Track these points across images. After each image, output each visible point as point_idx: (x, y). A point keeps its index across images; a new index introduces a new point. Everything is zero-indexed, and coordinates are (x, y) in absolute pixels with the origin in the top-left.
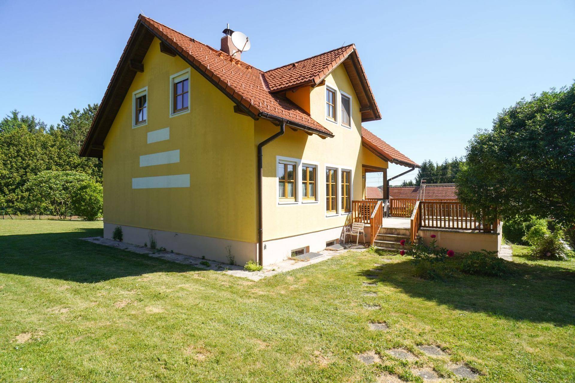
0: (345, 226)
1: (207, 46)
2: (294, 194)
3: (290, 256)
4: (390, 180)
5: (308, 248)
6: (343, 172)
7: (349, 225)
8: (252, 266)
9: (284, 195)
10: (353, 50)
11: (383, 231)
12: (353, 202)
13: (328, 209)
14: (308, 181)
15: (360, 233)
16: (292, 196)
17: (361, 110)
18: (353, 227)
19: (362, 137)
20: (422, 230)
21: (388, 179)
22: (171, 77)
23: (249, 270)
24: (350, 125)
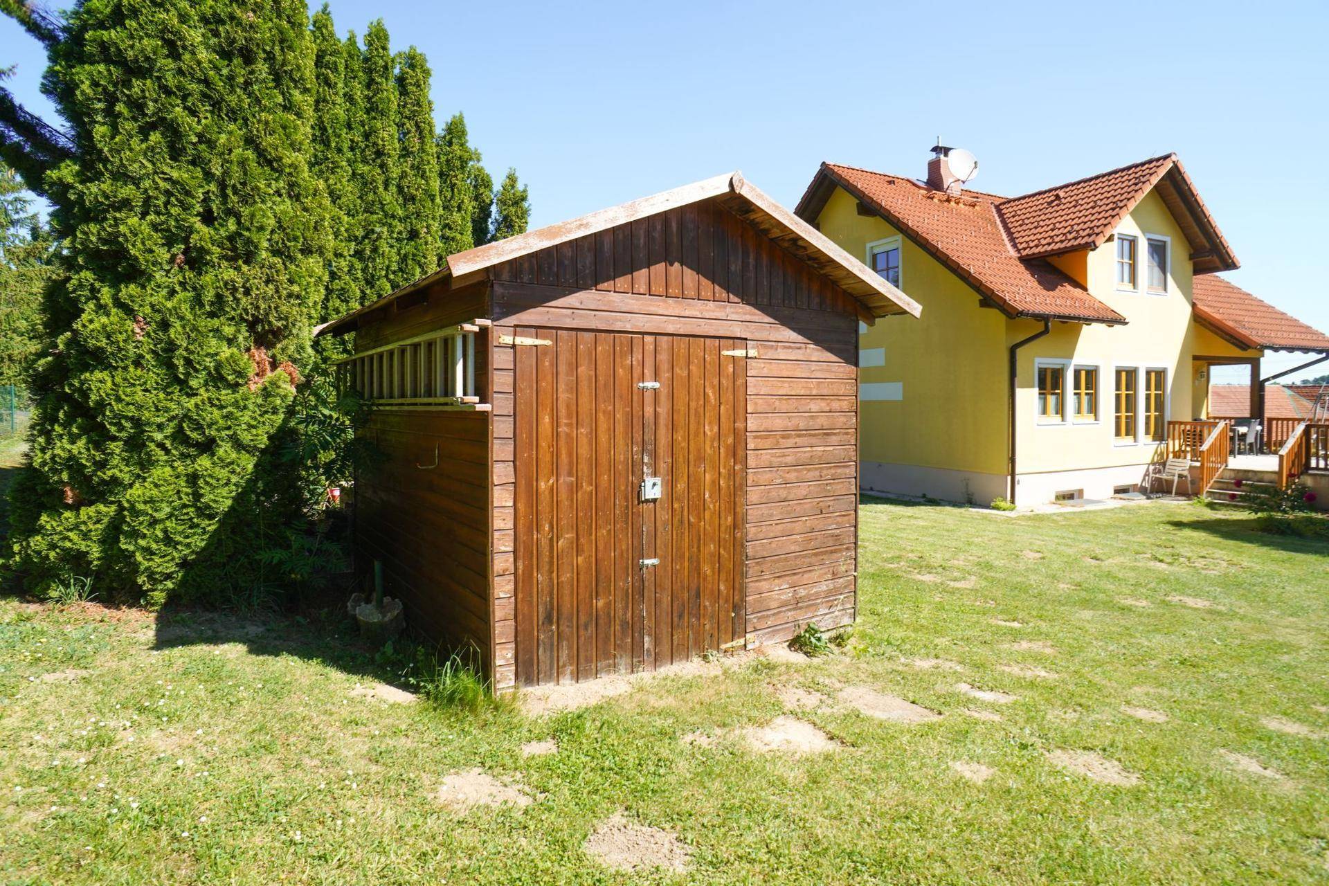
0: (1153, 464)
1: (908, 180)
2: (1060, 410)
3: (1054, 500)
4: (1268, 380)
5: (1081, 492)
6: (1148, 373)
7: (1161, 463)
8: (1002, 504)
9: (1044, 412)
10: (1171, 165)
11: (1227, 474)
12: (1170, 423)
13: (1118, 433)
14: (1083, 391)
15: (1180, 476)
16: (1057, 413)
17: (1191, 257)
18: (1167, 467)
19: (1194, 305)
20: (1311, 475)
21: (1262, 378)
22: (868, 245)
23: (997, 508)
24: (1165, 289)
